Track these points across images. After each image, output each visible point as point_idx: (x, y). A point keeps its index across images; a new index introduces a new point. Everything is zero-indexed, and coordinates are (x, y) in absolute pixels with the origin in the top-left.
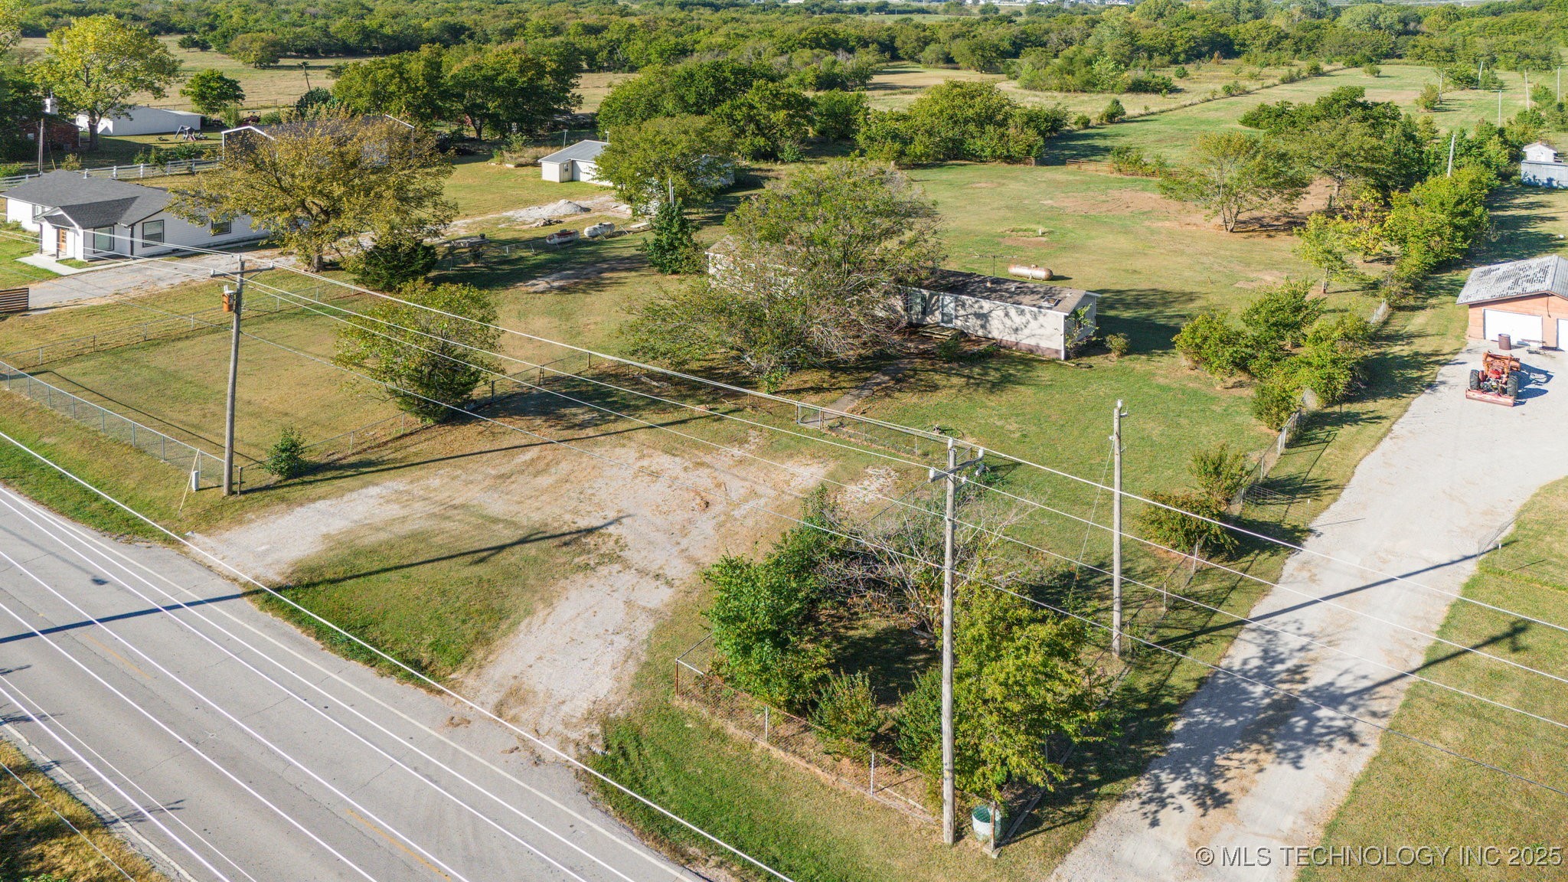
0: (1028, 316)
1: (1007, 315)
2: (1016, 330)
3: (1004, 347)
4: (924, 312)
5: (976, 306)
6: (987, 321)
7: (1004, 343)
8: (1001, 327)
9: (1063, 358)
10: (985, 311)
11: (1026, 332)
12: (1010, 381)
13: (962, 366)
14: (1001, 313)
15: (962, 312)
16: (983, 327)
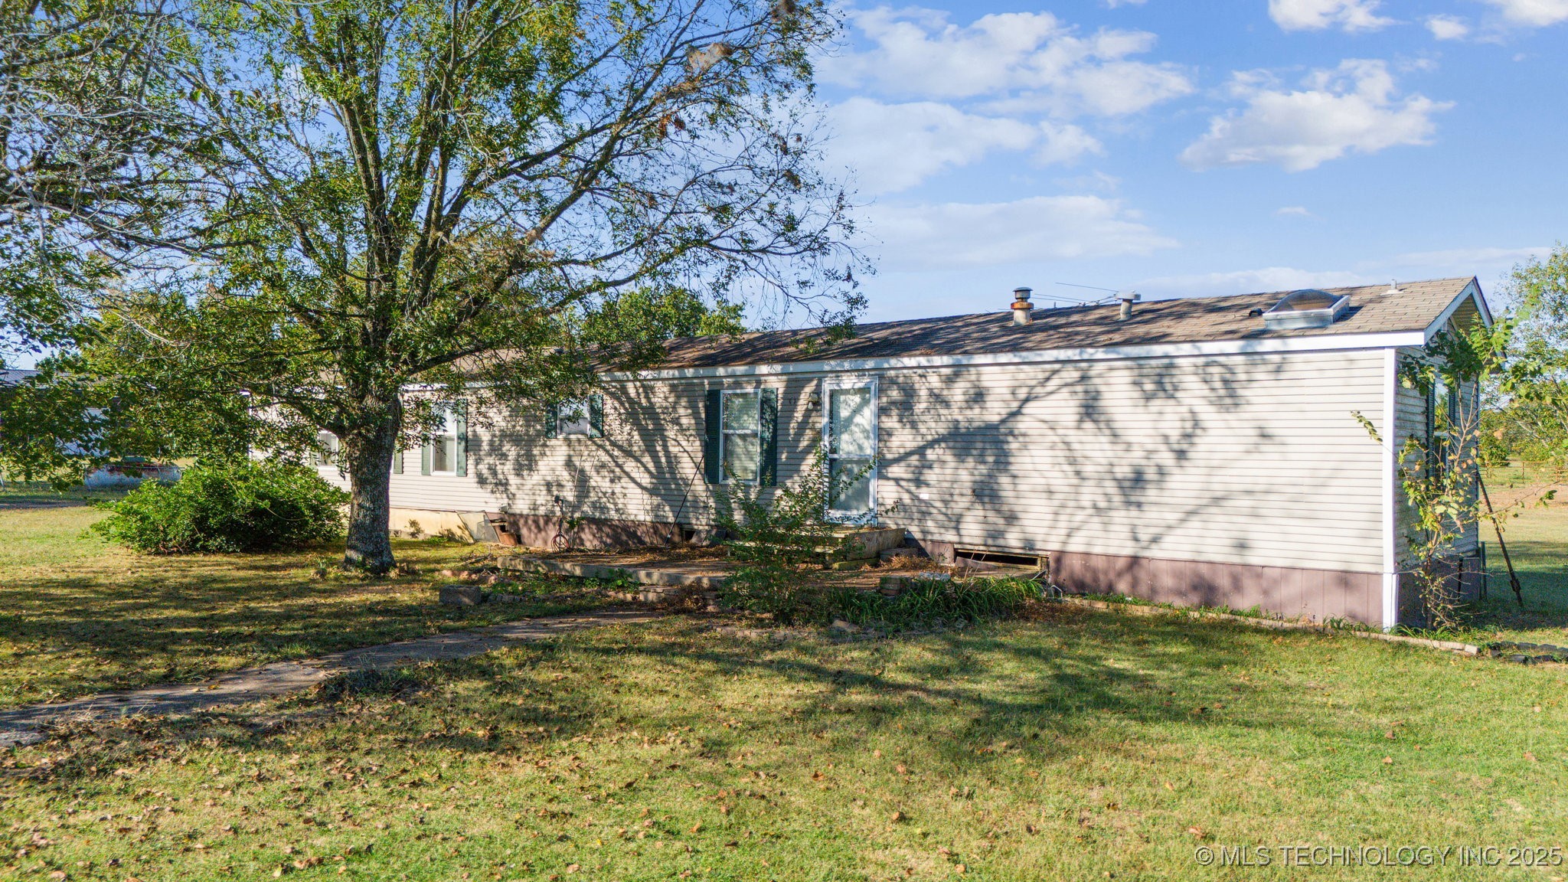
0: (1193, 392)
1: (1090, 410)
2: (1133, 484)
3: (1081, 588)
4: (771, 470)
5: (958, 393)
6: (1003, 462)
7: (1075, 564)
8: (1061, 480)
9: (1389, 618)
10: (993, 411)
11: (1184, 485)
12: (1104, 702)
13: (837, 638)
14: (1062, 406)
15: (903, 439)
16: (985, 493)
